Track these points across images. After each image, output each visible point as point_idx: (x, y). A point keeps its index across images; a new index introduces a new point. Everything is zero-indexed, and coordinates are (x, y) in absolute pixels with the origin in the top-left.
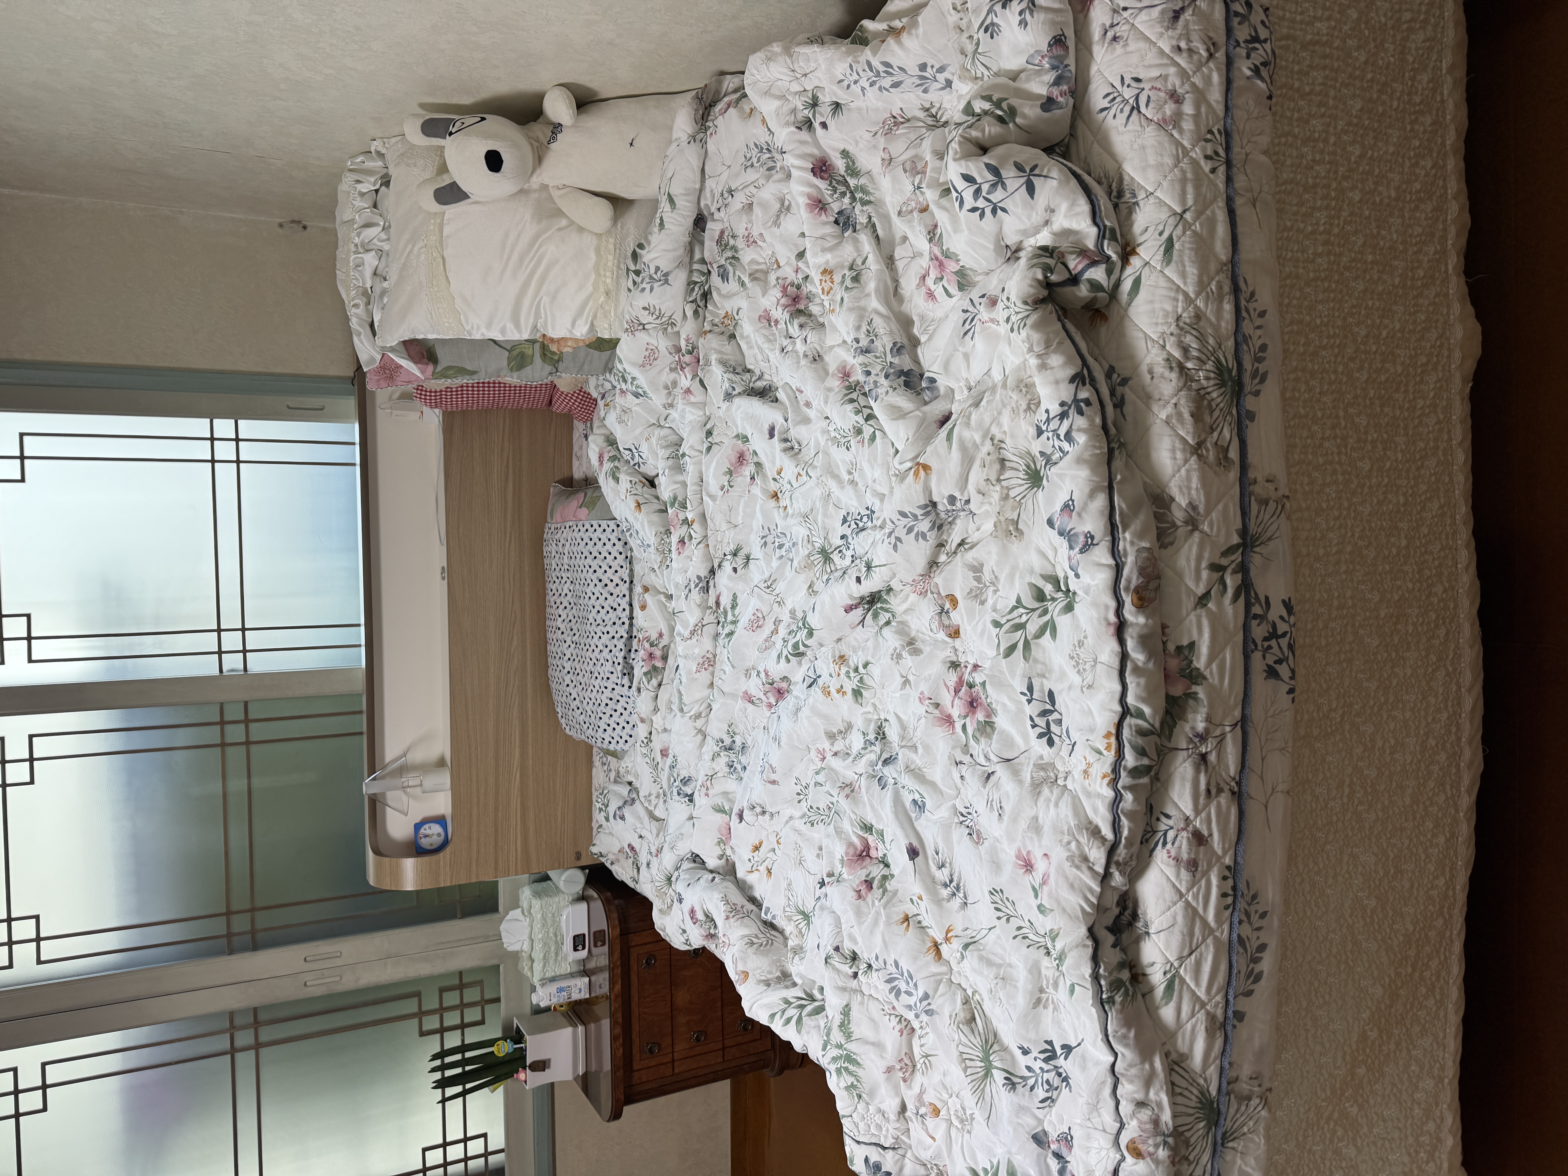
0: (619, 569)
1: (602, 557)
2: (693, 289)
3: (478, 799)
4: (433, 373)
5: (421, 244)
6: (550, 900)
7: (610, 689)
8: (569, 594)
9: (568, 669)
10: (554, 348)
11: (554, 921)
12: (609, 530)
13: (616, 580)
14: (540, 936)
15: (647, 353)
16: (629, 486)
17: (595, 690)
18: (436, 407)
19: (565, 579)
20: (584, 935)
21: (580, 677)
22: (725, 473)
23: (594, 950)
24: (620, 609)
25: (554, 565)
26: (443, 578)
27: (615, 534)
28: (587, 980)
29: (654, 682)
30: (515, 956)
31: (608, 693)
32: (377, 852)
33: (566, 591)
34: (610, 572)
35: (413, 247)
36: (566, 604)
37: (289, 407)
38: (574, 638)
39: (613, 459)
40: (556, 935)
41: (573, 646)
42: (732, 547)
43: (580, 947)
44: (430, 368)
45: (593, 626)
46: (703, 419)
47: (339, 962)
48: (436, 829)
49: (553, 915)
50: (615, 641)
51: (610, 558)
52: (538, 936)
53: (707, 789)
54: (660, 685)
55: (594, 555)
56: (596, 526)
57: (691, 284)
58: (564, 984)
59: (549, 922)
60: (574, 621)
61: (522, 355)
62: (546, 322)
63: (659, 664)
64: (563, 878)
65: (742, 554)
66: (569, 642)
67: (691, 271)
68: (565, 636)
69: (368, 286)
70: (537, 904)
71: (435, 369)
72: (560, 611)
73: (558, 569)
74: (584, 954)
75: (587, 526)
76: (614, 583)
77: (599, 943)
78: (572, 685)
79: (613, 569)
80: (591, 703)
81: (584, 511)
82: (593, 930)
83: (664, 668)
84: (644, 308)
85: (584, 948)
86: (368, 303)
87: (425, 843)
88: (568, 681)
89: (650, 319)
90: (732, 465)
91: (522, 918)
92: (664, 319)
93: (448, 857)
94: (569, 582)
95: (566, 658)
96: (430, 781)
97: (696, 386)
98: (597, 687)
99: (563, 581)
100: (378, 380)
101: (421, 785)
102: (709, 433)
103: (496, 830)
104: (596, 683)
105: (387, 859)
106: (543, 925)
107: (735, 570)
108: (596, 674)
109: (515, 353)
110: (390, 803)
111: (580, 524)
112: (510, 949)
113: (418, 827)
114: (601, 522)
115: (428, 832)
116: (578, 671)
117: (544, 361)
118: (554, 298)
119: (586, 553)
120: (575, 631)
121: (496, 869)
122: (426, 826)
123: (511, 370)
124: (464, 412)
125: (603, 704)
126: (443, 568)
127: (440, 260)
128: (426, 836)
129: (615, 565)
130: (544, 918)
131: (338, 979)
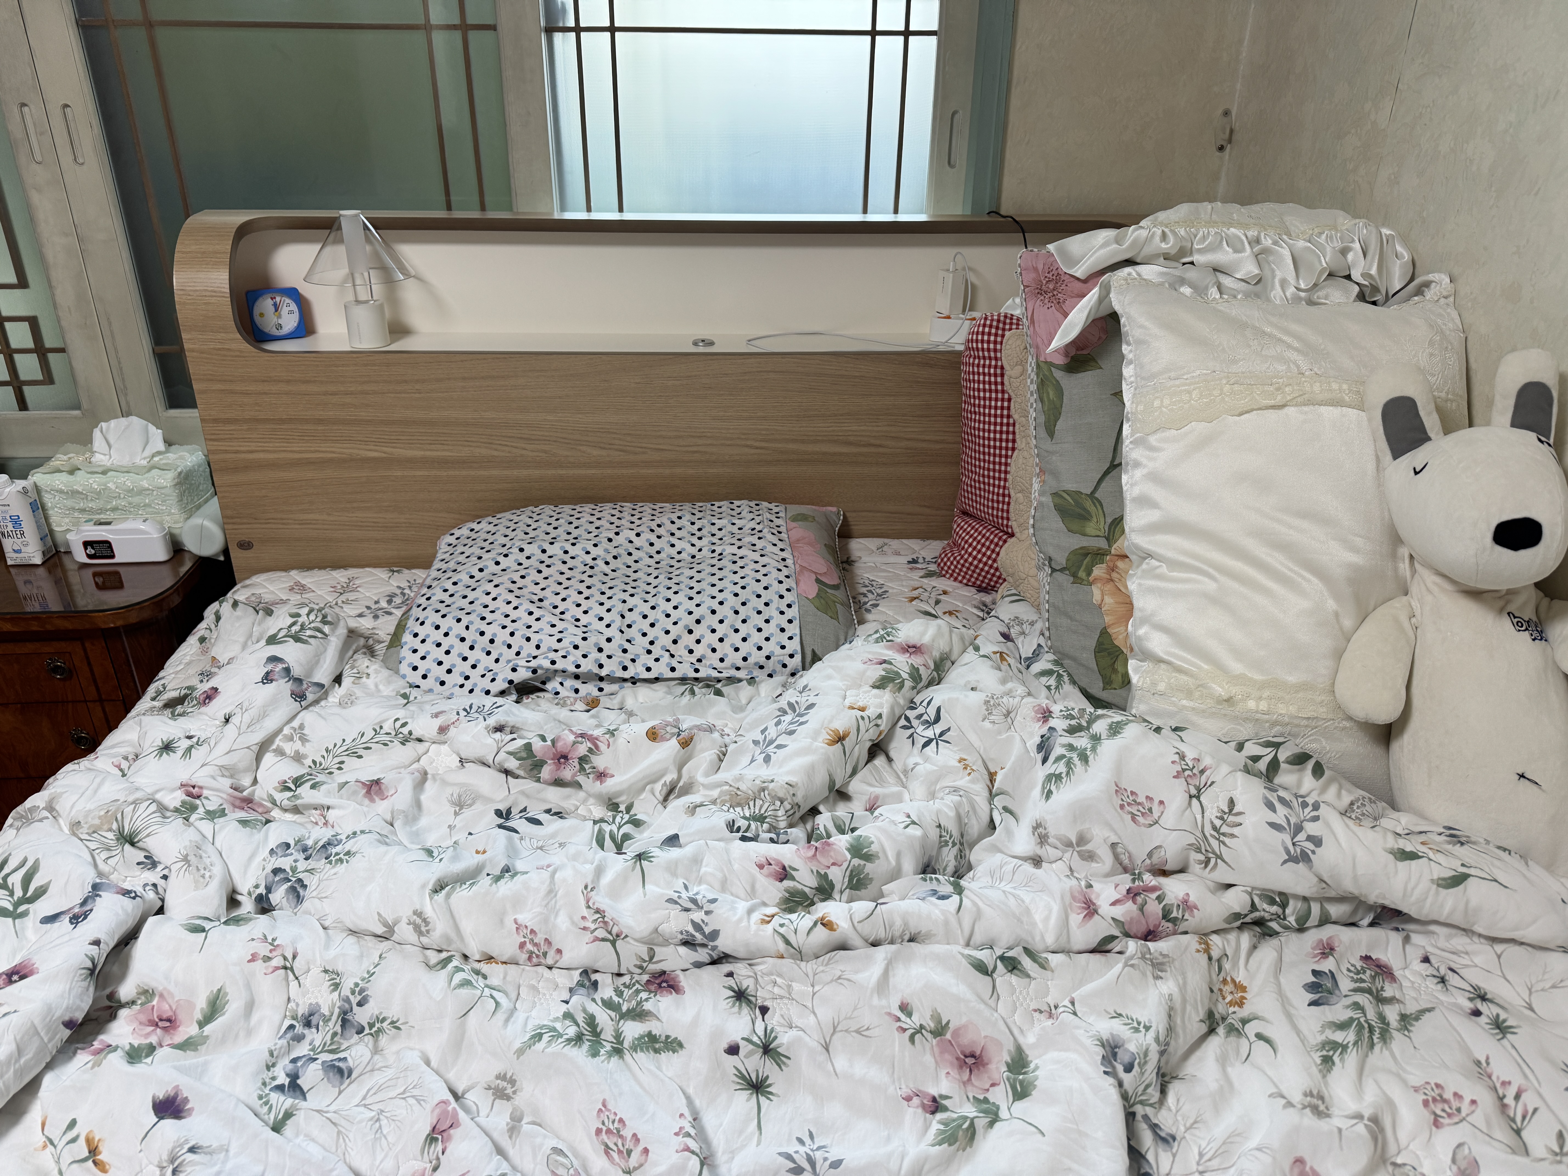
0: (718, 655)
1: (739, 625)
2: (1272, 902)
3: (334, 394)
4: (1051, 364)
5: (1304, 366)
6: (173, 499)
7: (510, 640)
8: (673, 552)
9: (551, 550)
10: (1099, 571)
11: (137, 506)
12: (783, 638)
13: (699, 650)
14: (111, 485)
15: (1141, 799)
16: (871, 712)
17: (509, 609)
18: (968, 349)
19: (699, 543)
20: (113, 557)
21: (533, 576)
22: (936, 1017)
23: (89, 572)
24: (650, 661)
25: (719, 523)
26: (695, 344)
27: (778, 651)
28: (38, 560)
29: (512, 764)
30: (86, 441)
31: (503, 636)
32: (242, 231)
33: (679, 545)
34: (713, 639)
35: (1296, 349)
36: (658, 546)
37: (954, 114)
38: (600, 563)
39: (915, 675)
40: (115, 509)
41: (588, 559)
42: (784, 1039)
43: (90, 551)
44: (1060, 360)
45: (620, 607)
46: (1037, 945)
47: (66, 158)
48: (289, 320)
49: (149, 505)
50: (594, 655)
51: (736, 639)
52: (113, 482)
53: (267, 959)
54: (507, 772)
55: (741, 609)
56: (790, 613)
57: (1282, 899)
58: (28, 525)
59: (136, 500)
60: (630, 561)
61: (1084, 517)
62: (1160, 577)
63: (546, 772)
64: (207, 523)
65: (768, 1068)
66: (595, 552)
67: (1305, 899)
68: (605, 544)
69: (1196, 258)
70: (166, 479)
71: (1057, 367)
72: (647, 536)
73: (714, 530)
74: (81, 556)
75: (789, 598)
76: (694, 646)
77: (100, 580)
78: (521, 557)
79: (717, 645)
80: (487, 600)
81: (812, 590)
82: (121, 570)
83: (538, 780)
84: (1232, 803)
85: (90, 556)
86: (1167, 257)
87: (265, 304)
88: (529, 550)
89: (1212, 813)
90: (956, 1033)
91: (148, 452)
92: (1214, 843)
93: (234, 346)
94: (694, 550)
95: (568, 547)
96: (364, 317)
97: (1099, 928)
98: (514, 615)
99: (694, 540)
100: (1036, 269)
101: (358, 302)
102: (1012, 965)
103: (282, 421)
104: (521, 613)
105: (228, 246)
106: (130, 491)
107: (733, 1050)
108: (537, 613)
109: (1088, 504)
110: (328, 249)
111: (790, 583)
112: (97, 433)
113: (293, 294)
114: (796, 623)
115: (285, 311)
116: (546, 572)
117: (1074, 552)
118: (1214, 600)
119: (744, 595)
120: (614, 564)
121: (216, 421)
122: (294, 307)
123: (1055, 495)
124: (956, 385)
125: (483, 626)
126: (712, 343)
127: (1279, 399)
128: (276, 308)
129: (725, 649)
130: (142, 491)
131: (38, 158)
